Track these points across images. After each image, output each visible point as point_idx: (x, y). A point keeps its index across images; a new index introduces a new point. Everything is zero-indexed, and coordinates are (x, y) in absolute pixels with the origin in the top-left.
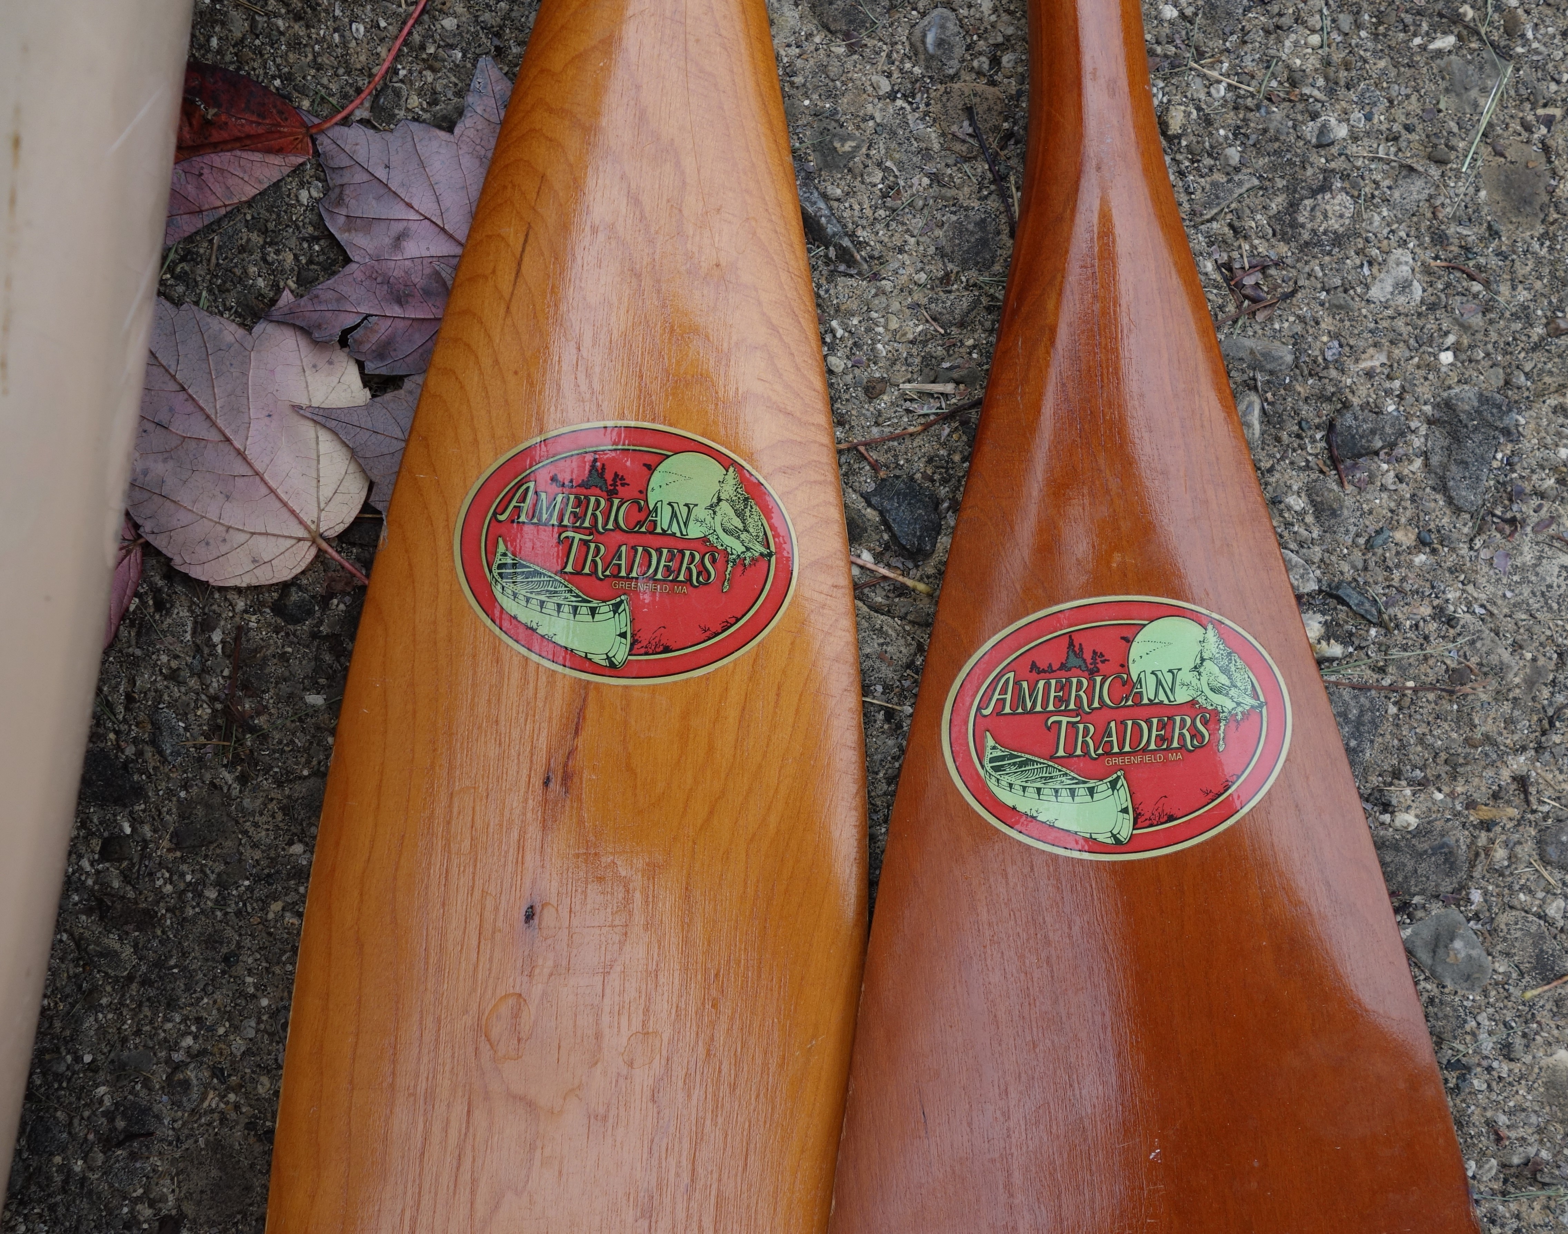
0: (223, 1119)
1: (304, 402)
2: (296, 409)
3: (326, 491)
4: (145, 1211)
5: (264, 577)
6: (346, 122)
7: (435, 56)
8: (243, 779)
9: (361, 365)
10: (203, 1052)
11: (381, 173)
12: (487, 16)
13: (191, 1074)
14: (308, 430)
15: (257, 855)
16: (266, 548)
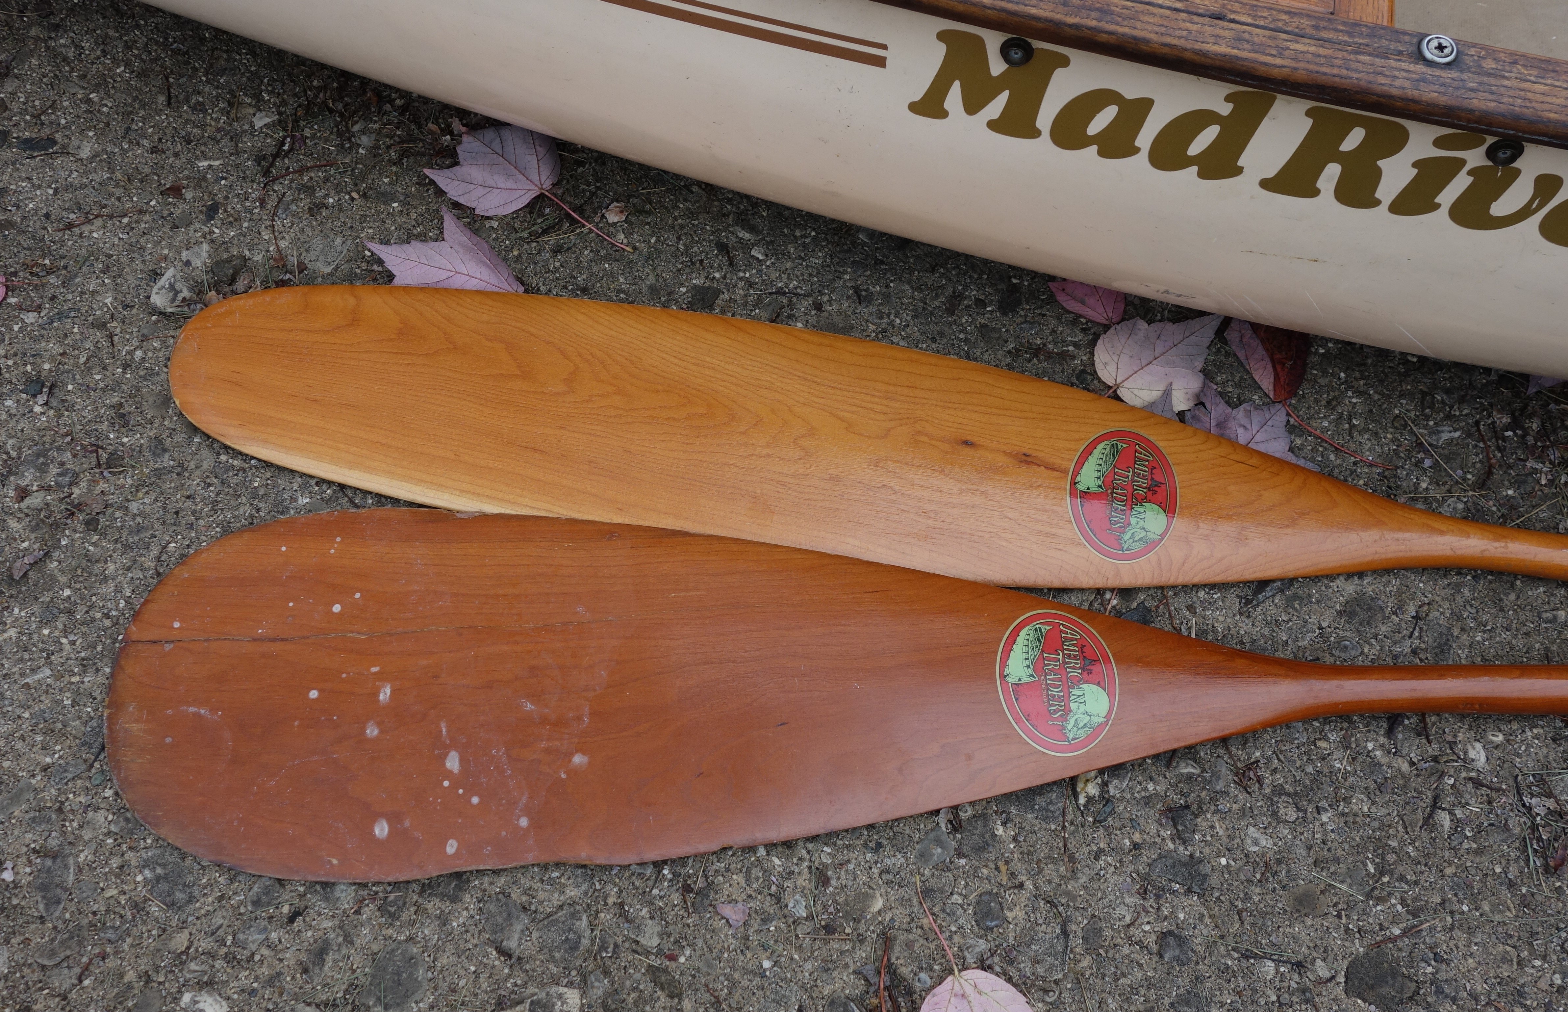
0: (863, 331)
1: (1173, 387)
2: (1171, 384)
3: (1136, 392)
4: (825, 298)
5: (1099, 367)
6: (1288, 414)
7: (1318, 450)
8: (1009, 352)
9: (1189, 410)
10: (893, 326)
11: (1269, 423)
12: (1337, 471)
13: (886, 320)
14: (1162, 387)
15: (978, 354)
16: (1112, 368)
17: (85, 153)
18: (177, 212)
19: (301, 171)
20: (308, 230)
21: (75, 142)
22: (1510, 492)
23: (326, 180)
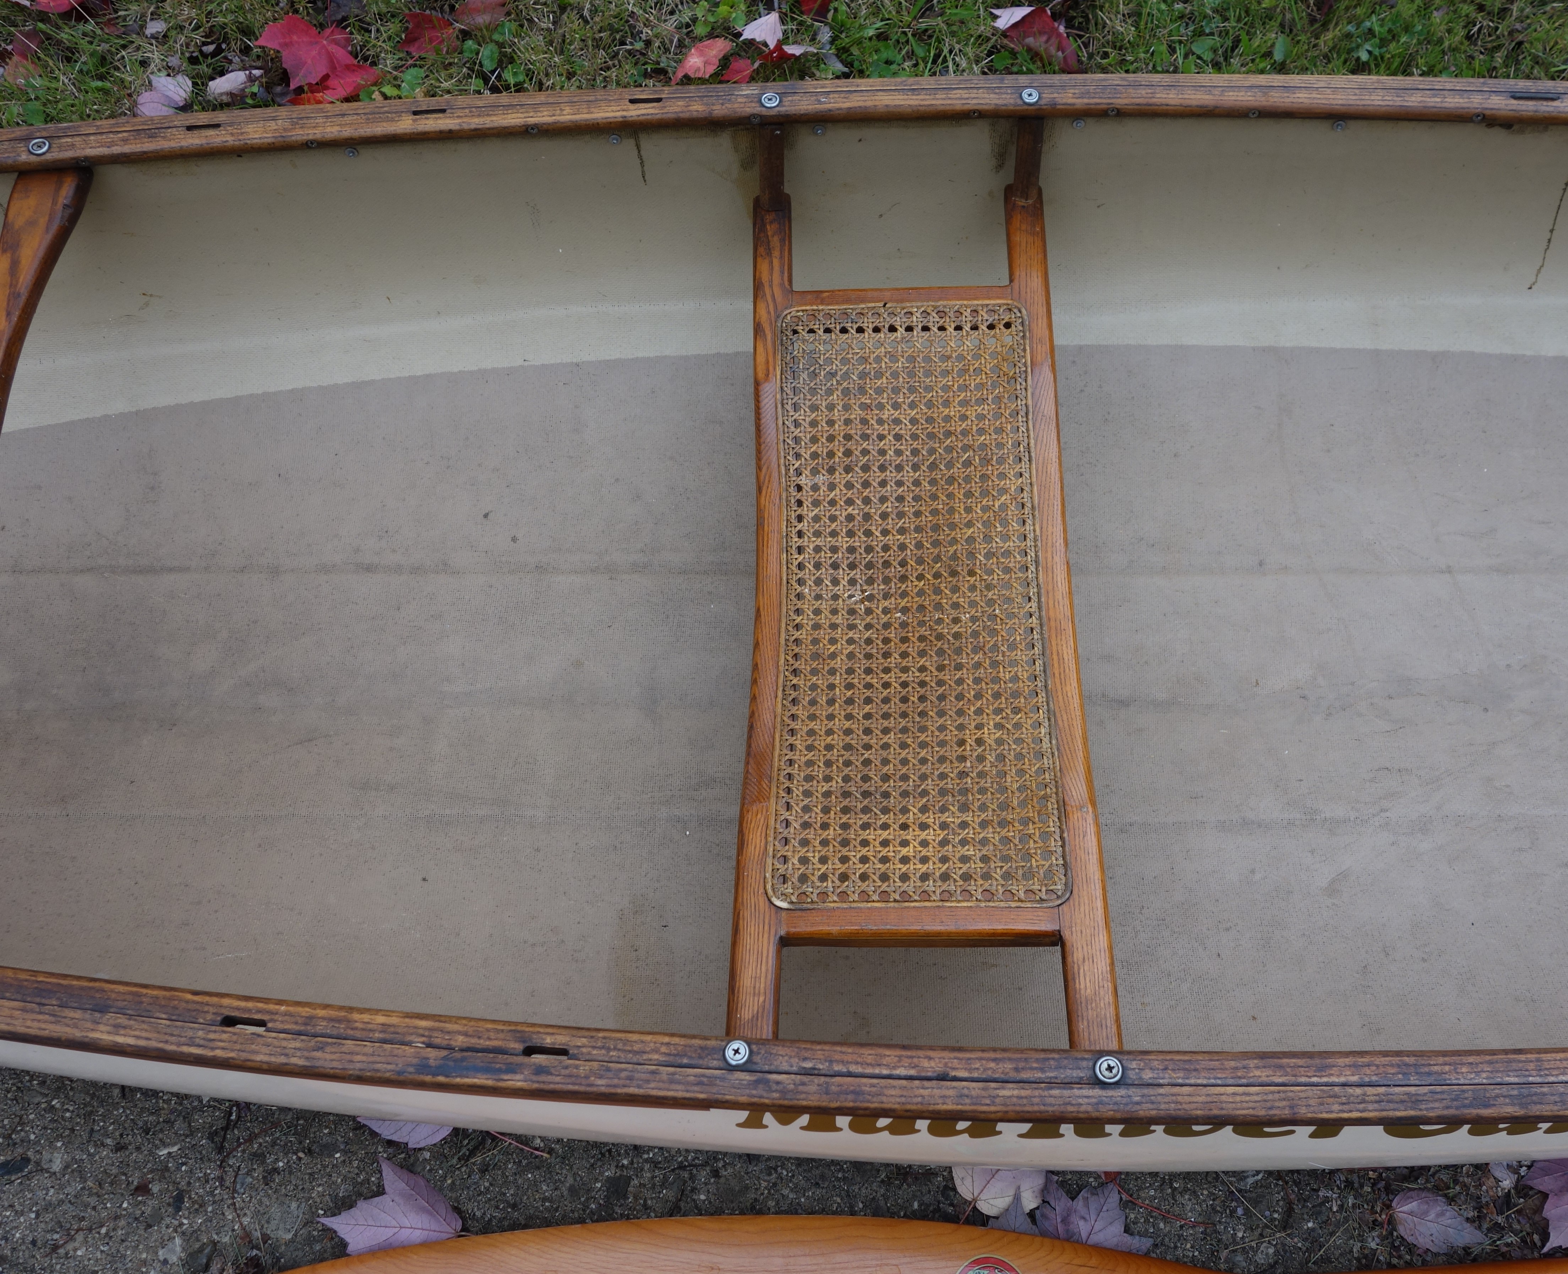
0: (757, 1189)
1: (1021, 1190)
2: (1019, 1188)
3: (991, 1202)
4: (721, 1164)
5: (958, 1182)
6: (1119, 1192)
7: (1149, 1222)
8: (883, 1181)
9: (1037, 1208)
10: (782, 1179)
11: (1105, 1209)
12: (1167, 1239)
13: (774, 1175)
14: (1012, 1192)
15: (857, 1190)
16: (968, 1182)
17: (57, 1166)
18: (148, 1211)
19: (250, 1140)
20: (266, 1201)
21: (46, 1155)
22: (1310, 1225)
23: (274, 1144)
